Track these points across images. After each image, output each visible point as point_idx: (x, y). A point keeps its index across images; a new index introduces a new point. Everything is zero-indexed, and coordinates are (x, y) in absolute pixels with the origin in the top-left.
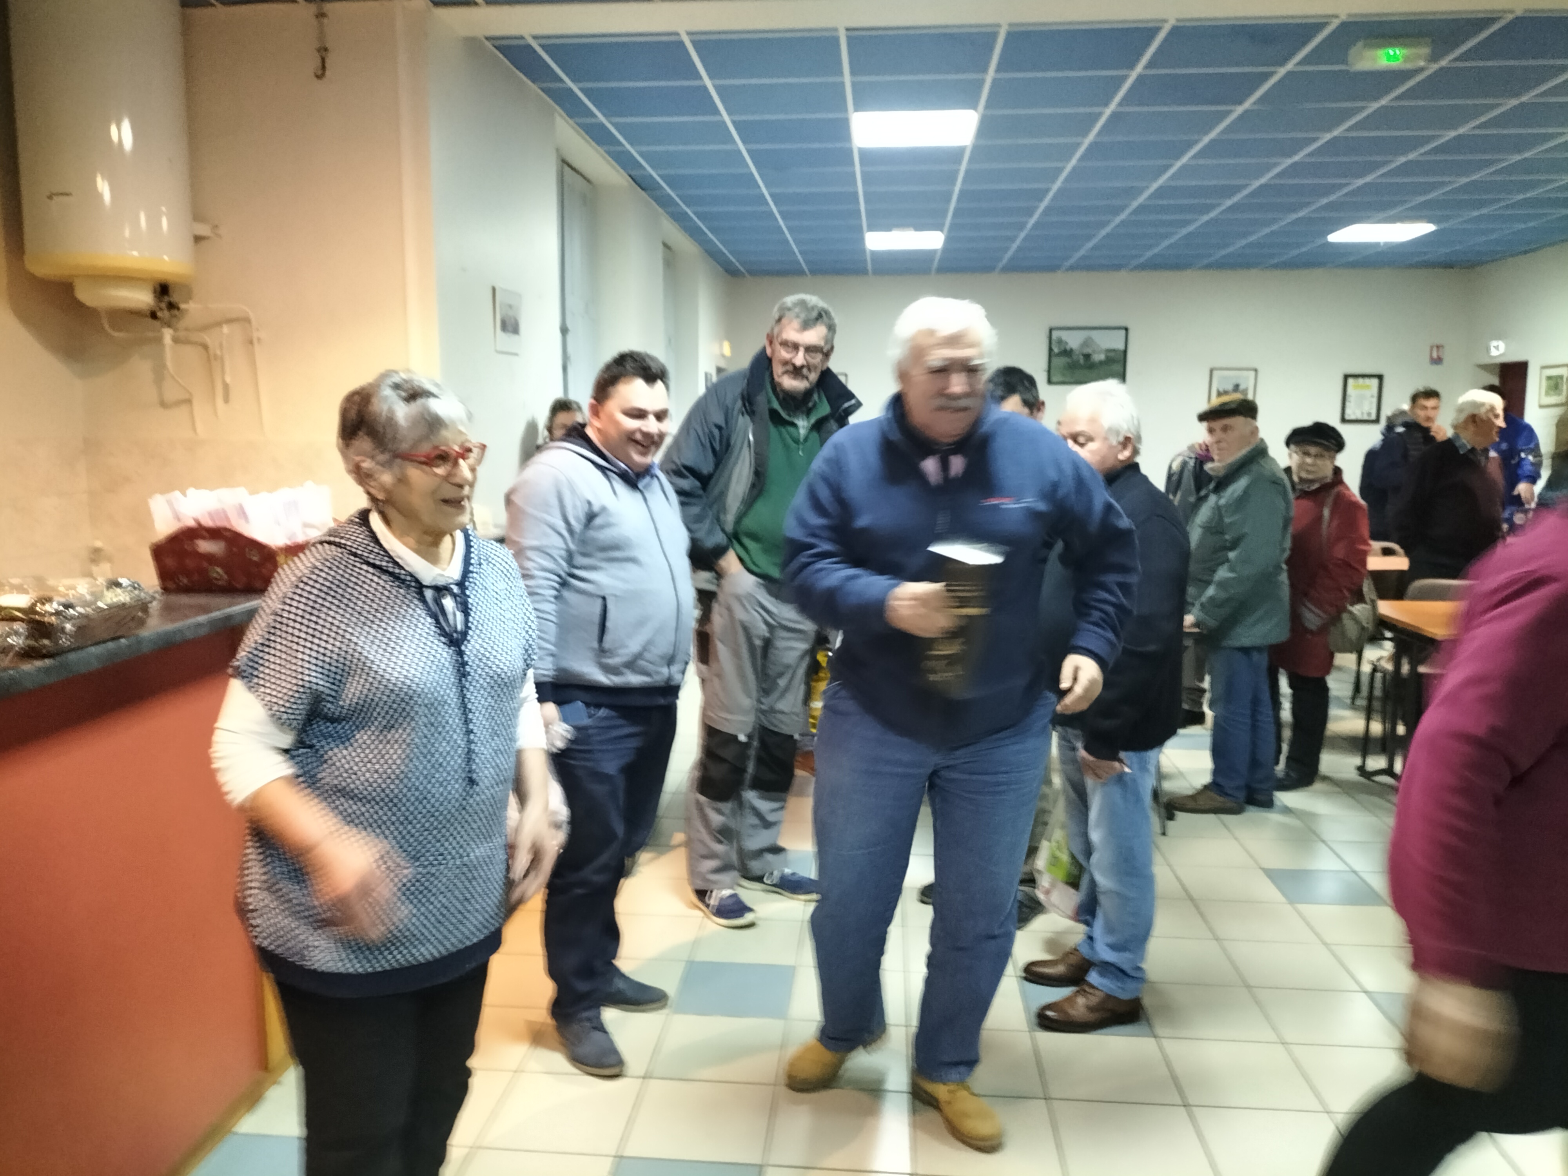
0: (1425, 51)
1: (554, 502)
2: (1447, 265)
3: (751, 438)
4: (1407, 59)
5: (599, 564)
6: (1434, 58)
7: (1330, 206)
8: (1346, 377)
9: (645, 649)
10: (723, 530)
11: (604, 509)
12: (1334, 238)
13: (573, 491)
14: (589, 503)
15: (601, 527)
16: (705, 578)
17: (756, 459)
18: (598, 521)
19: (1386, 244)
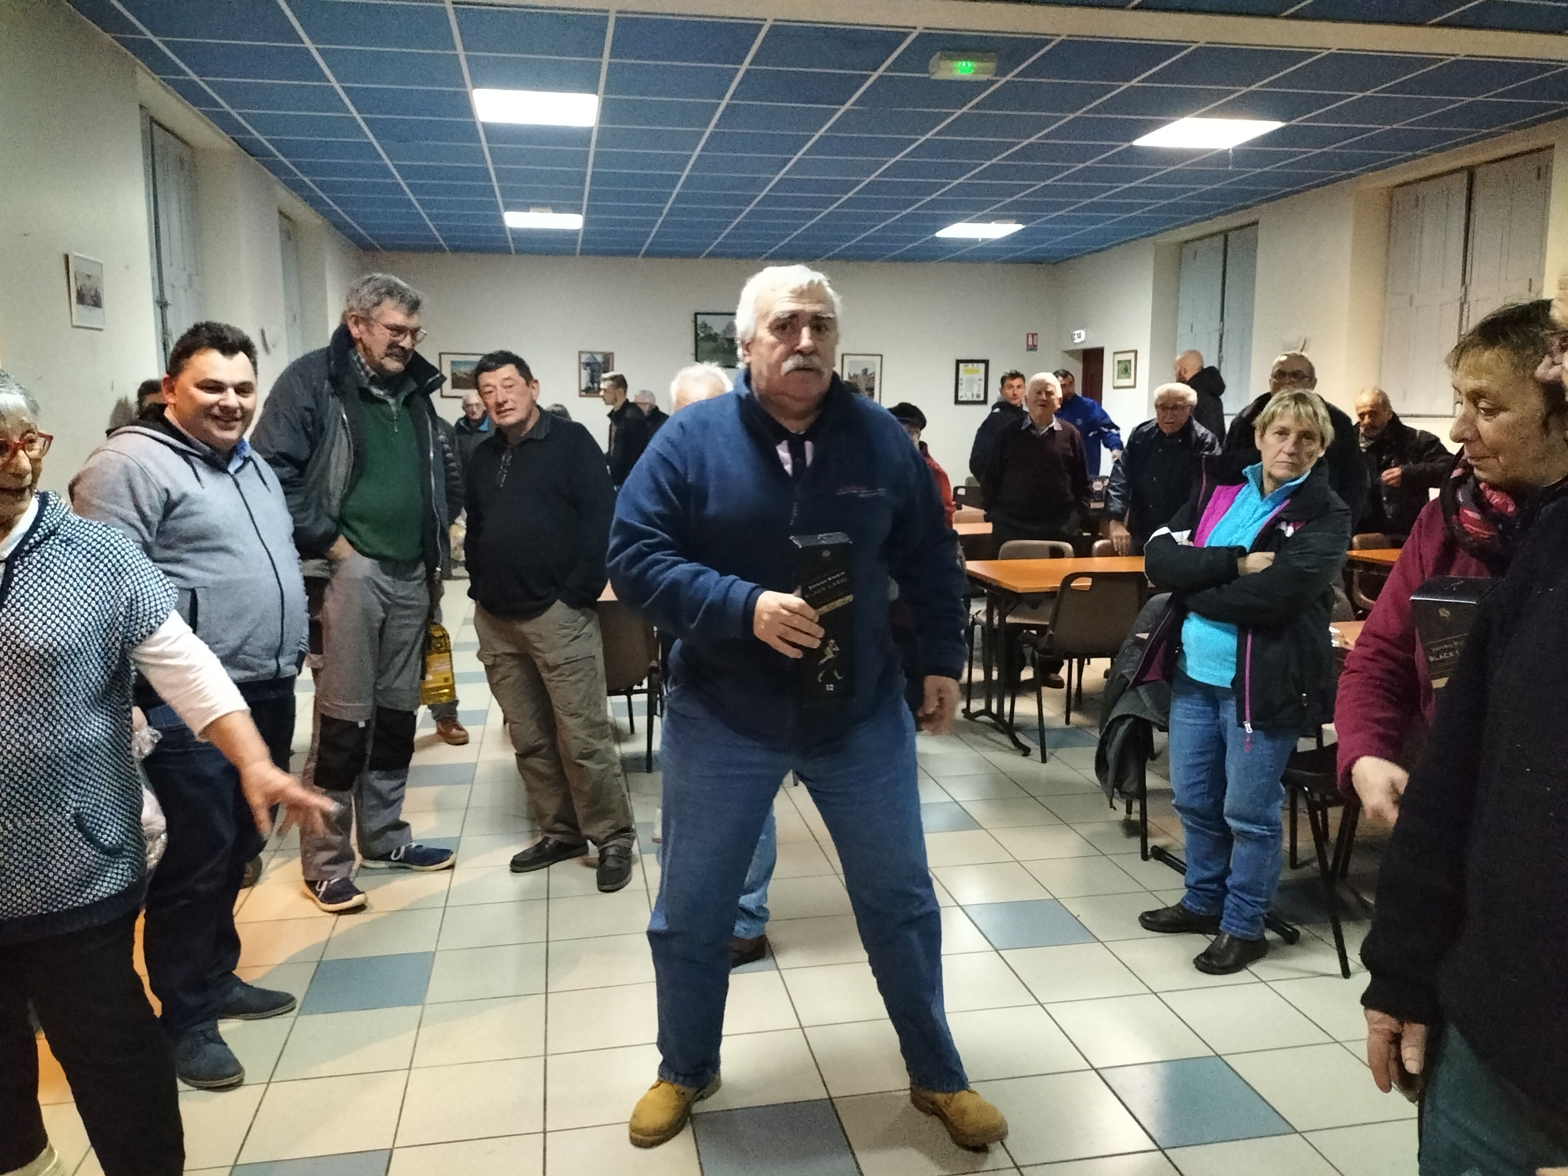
0: (991, 65)
1: (124, 491)
2: (1036, 261)
3: (345, 416)
4: (977, 72)
5: (186, 556)
6: (1001, 71)
7: (933, 204)
8: (958, 362)
9: (245, 642)
10: (330, 516)
11: (184, 496)
12: (940, 234)
13: (147, 480)
14: (167, 491)
15: (183, 516)
16: (315, 566)
17: (354, 440)
18: (178, 510)
19: (983, 240)
